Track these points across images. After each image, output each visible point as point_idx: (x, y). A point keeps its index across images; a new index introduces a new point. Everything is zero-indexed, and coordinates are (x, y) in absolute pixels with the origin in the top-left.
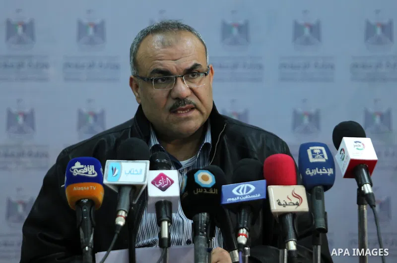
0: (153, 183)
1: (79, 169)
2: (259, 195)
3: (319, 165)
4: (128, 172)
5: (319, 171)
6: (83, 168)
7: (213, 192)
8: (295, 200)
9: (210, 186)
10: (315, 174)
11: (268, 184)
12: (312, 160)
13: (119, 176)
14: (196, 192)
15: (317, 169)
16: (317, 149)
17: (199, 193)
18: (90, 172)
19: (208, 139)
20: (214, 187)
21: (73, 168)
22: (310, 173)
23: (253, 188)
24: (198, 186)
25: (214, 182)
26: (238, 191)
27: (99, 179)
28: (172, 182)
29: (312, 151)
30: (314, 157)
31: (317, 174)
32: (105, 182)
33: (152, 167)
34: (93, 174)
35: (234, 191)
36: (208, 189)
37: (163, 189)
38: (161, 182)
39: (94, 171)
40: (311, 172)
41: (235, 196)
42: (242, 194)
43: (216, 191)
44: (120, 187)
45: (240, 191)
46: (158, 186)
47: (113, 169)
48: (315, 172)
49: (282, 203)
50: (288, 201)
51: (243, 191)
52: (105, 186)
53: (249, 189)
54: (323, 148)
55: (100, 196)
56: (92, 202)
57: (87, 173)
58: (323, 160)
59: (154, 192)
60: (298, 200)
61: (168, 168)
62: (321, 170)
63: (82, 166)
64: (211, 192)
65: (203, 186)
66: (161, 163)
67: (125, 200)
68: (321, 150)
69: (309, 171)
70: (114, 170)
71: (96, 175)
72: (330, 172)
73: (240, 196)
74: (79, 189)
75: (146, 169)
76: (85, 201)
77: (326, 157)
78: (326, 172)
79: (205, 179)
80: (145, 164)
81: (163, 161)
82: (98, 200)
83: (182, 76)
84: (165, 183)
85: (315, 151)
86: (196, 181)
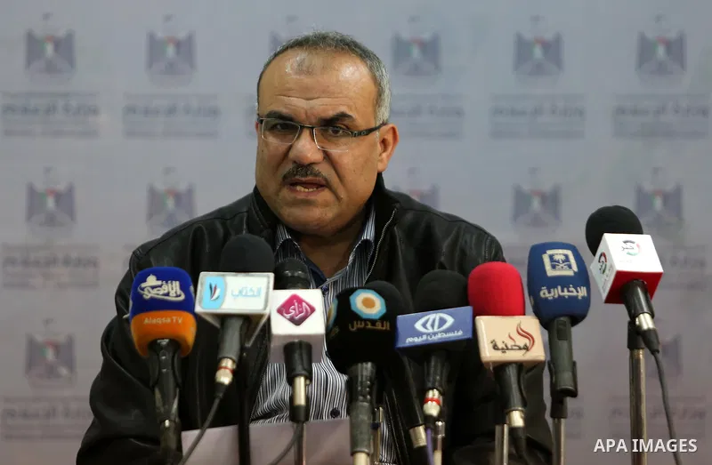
0: (280, 311)
1: (153, 287)
2: (460, 333)
3: (563, 282)
4: (237, 293)
5: (563, 291)
6: (160, 286)
7: (383, 326)
8: (522, 341)
9: (377, 317)
10: (556, 296)
11: (477, 313)
12: (550, 272)
13: (221, 299)
14: (353, 327)
15: (559, 288)
16: (559, 254)
17: (358, 329)
18: (172, 293)
19: (369, 234)
20: (383, 318)
21: (143, 285)
22: (547, 295)
23: (450, 321)
24: (356, 317)
25: (384, 311)
26: (424, 325)
27: (187, 305)
28: (313, 310)
29: (551, 257)
30: (554, 267)
31: (559, 296)
32: (198, 309)
33: (279, 285)
34: (177, 296)
35: (418, 326)
36: (373, 322)
37: (298, 322)
38: (294, 309)
39: (179, 292)
40: (549, 292)
41: (420, 334)
42: (430, 330)
43: (387, 326)
44: (224, 318)
45: (428, 325)
46: (288, 316)
47: (211, 288)
48: (557, 292)
49: (500, 345)
50: (510, 344)
51: (433, 326)
52: (198, 317)
53: (442, 322)
54: (569, 253)
55: (189, 333)
56: (176, 344)
57: (168, 294)
58: (570, 273)
59: (282, 327)
60: (526, 341)
61: (306, 285)
62: (565, 290)
63: (159, 283)
64: (379, 326)
65: (364, 317)
66: (293, 277)
67: (232, 342)
68: (566, 256)
69: (546, 291)
70: (213, 290)
71: (183, 297)
72: (582, 292)
73: (428, 334)
74: (154, 321)
75: (268, 288)
76: (164, 342)
77: (575, 268)
78: (575, 294)
79: (369, 304)
80: (265, 280)
81: (296, 274)
82: (185, 341)
83: (312, 128)
84: (300, 312)
85: (556, 258)
86: (353, 308)
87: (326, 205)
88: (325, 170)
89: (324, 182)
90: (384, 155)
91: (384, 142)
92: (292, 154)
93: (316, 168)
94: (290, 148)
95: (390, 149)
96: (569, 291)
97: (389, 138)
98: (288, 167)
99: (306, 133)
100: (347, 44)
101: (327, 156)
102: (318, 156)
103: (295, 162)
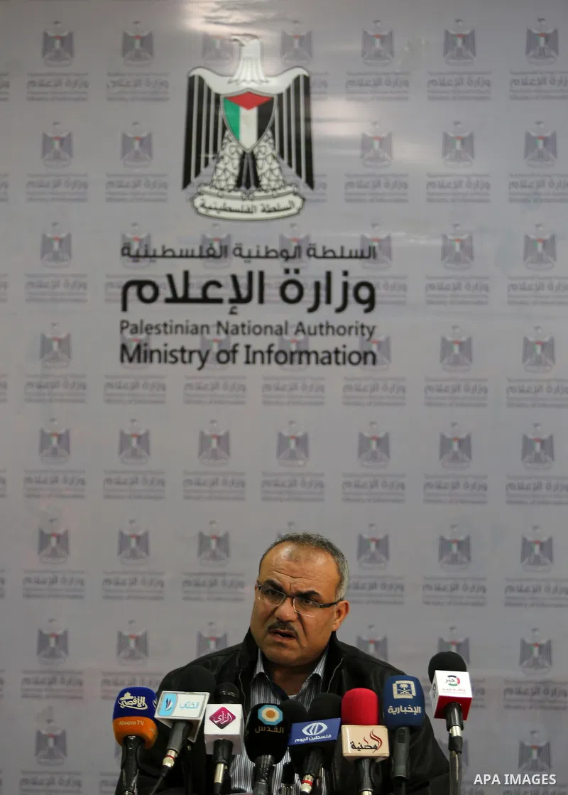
0: (211, 719)
1: (127, 701)
2: (330, 736)
3: (404, 703)
4: (183, 705)
5: (403, 709)
6: (132, 700)
7: (279, 730)
8: (372, 743)
9: (275, 724)
10: (398, 713)
11: (342, 723)
12: (396, 696)
13: (173, 709)
14: (257, 730)
15: (401, 707)
16: (404, 684)
17: (261, 732)
18: (139, 705)
19: (319, 670)
20: (280, 725)
21: (121, 699)
22: (393, 712)
23: (325, 727)
24: (261, 723)
25: (281, 720)
26: (308, 731)
27: (150, 713)
28: (234, 717)
29: (398, 685)
30: (399, 692)
31: (401, 712)
32: (156, 716)
33: (212, 701)
34: (143, 707)
35: (304, 731)
36: (272, 727)
37: (221, 726)
38: (221, 718)
39: (144, 704)
40: (394, 710)
41: (305, 736)
42: (312, 734)
43: (282, 730)
44: (175, 722)
45: (311, 731)
46: (216, 722)
47: (167, 701)
48: (399, 710)
49: (357, 745)
50: (364, 744)
51: (313, 731)
52: (156, 721)
53: (320, 728)
54: (412, 683)
55: (150, 731)
56: (141, 739)
57: (136, 706)
58: (410, 697)
59: (211, 729)
60: (376, 743)
61: (235, 701)
62: (405, 708)
63: (132, 698)
64: (276, 731)
65: (266, 723)
66: (227, 695)
67: (177, 740)
68: (409, 685)
69: (392, 709)
70: (168, 702)
71: (146, 707)
72: (418, 710)
73: (309, 736)
74: (125, 723)
75: (204, 702)
76: (132, 738)
77: (414, 694)
78: (412, 711)
79: (271, 715)
80: (203, 697)
81: (229, 694)
82: (147, 738)
83: (293, 598)
84: (226, 719)
85: (402, 686)
86: (259, 718)
87: (292, 649)
88: (297, 627)
89: (295, 635)
90: (338, 621)
91: (339, 612)
92: (277, 613)
93: (292, 624)
94: (276, 609)
95: (342, 617)
96: (407, 709)
97: (343, 609)
98: (273, 621)
99: (288, 601)
100: (325, 545)
101: (300, 618)
102: (294, 617)
103: (278, 619)
